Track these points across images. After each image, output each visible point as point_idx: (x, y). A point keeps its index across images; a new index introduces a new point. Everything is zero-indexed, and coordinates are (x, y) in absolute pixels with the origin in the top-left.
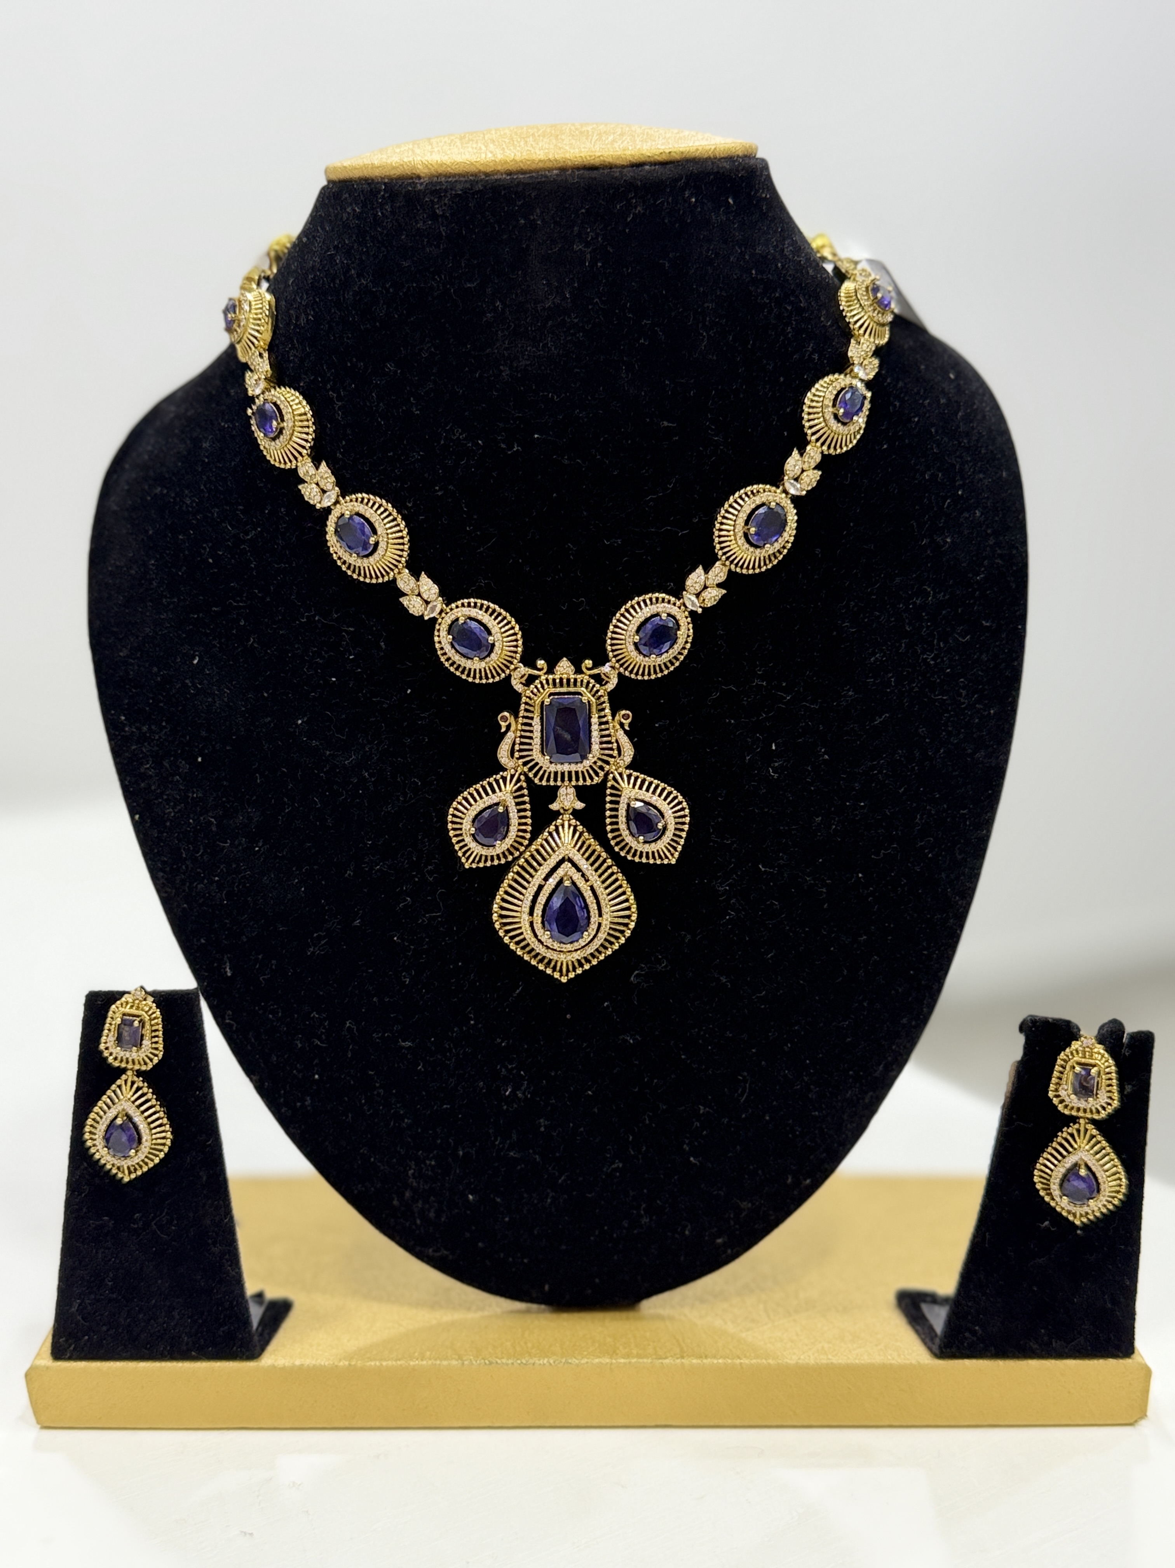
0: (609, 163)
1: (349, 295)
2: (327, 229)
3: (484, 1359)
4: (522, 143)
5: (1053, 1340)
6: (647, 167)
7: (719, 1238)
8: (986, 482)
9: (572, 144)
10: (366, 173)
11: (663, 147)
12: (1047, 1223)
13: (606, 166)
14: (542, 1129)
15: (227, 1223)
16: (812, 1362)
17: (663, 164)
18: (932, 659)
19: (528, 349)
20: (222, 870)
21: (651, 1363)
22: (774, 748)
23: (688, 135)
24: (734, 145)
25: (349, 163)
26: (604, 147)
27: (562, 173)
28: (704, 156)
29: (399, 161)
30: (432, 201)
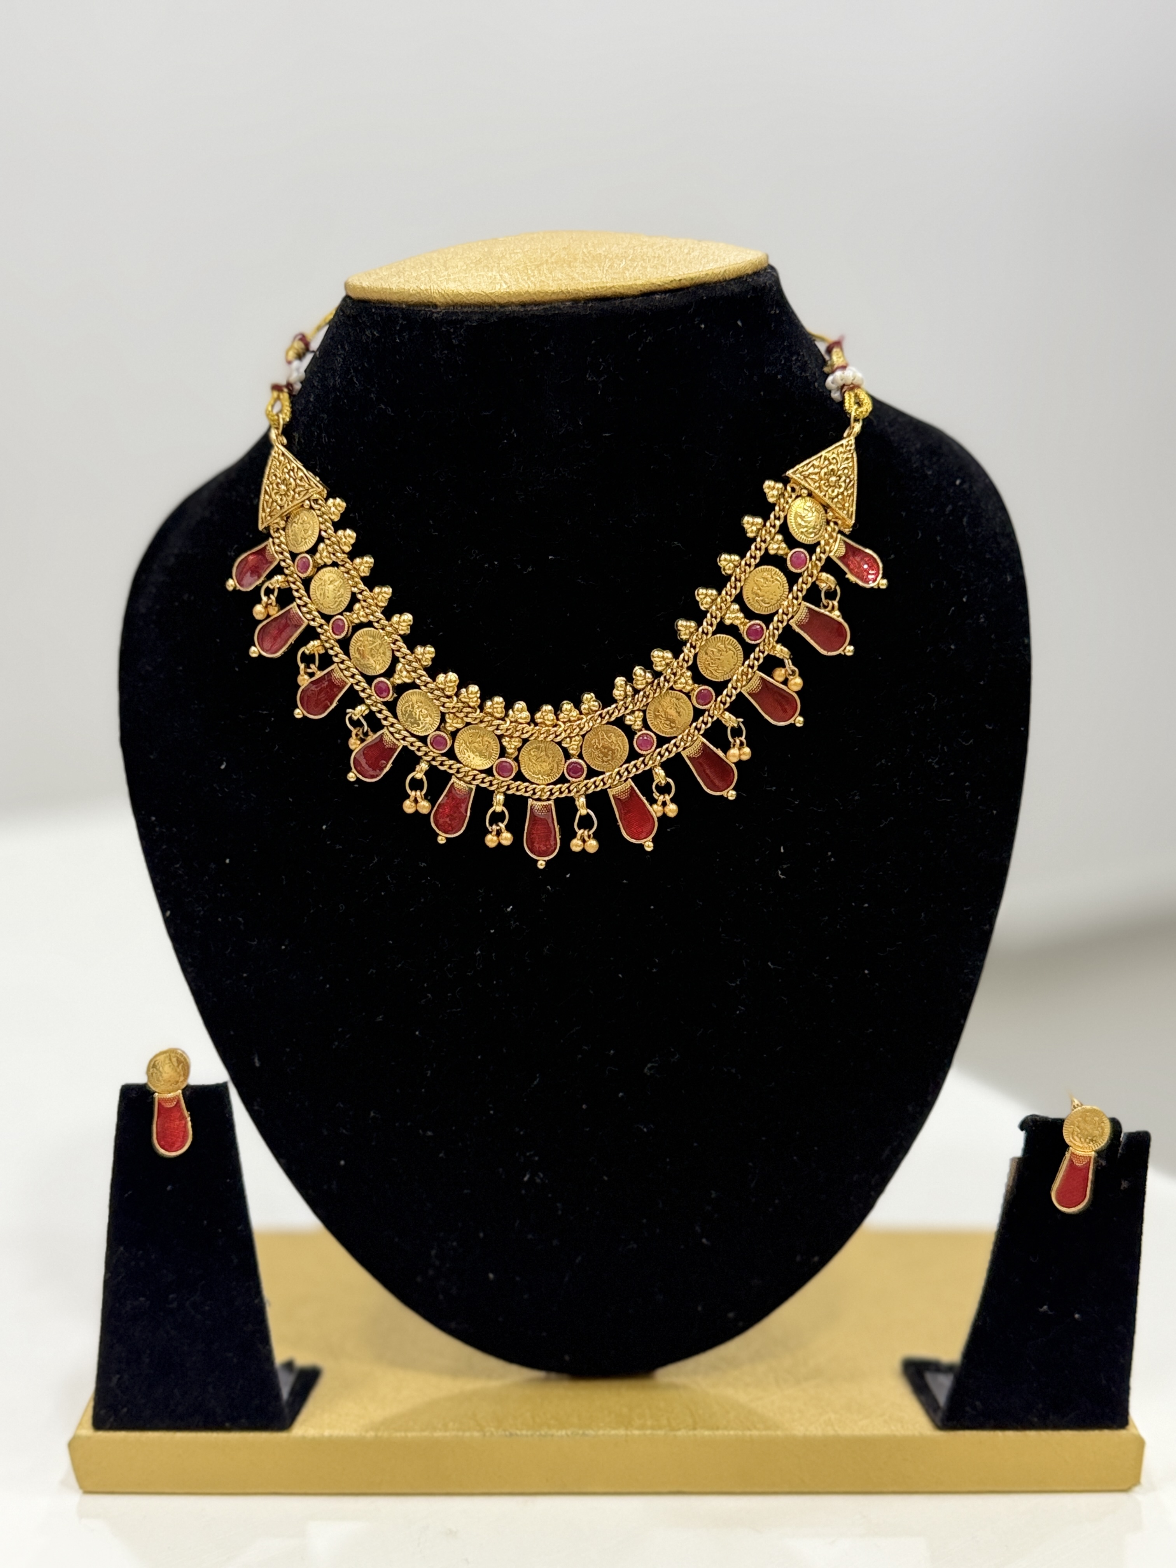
0: (620, 293)
1: (368, 419)
3: (505, 1430)
4: (536, 272)
5: (1051, 1413)
6: (658, 296)
7: (731, 1312)
8: (990, 586)
9: (584, 273)
10: (384, 297)
11: (673, 275)
12: (1045, 1307)
13: (618, 298)
14: (560, 1212)
15: (257, 1304)
16: (819, 1433)
17: (673, 291)
18: (937, 763)
20: (250, 967)
21: (665, 1434)
22: (782, 851)
23: (699, 256)
24: (743, 264)
25: (367, 283)
26: (616, 276)
27: (575, 305)
28: (714, 281)
29: (416, 288)
30: (448, 331)
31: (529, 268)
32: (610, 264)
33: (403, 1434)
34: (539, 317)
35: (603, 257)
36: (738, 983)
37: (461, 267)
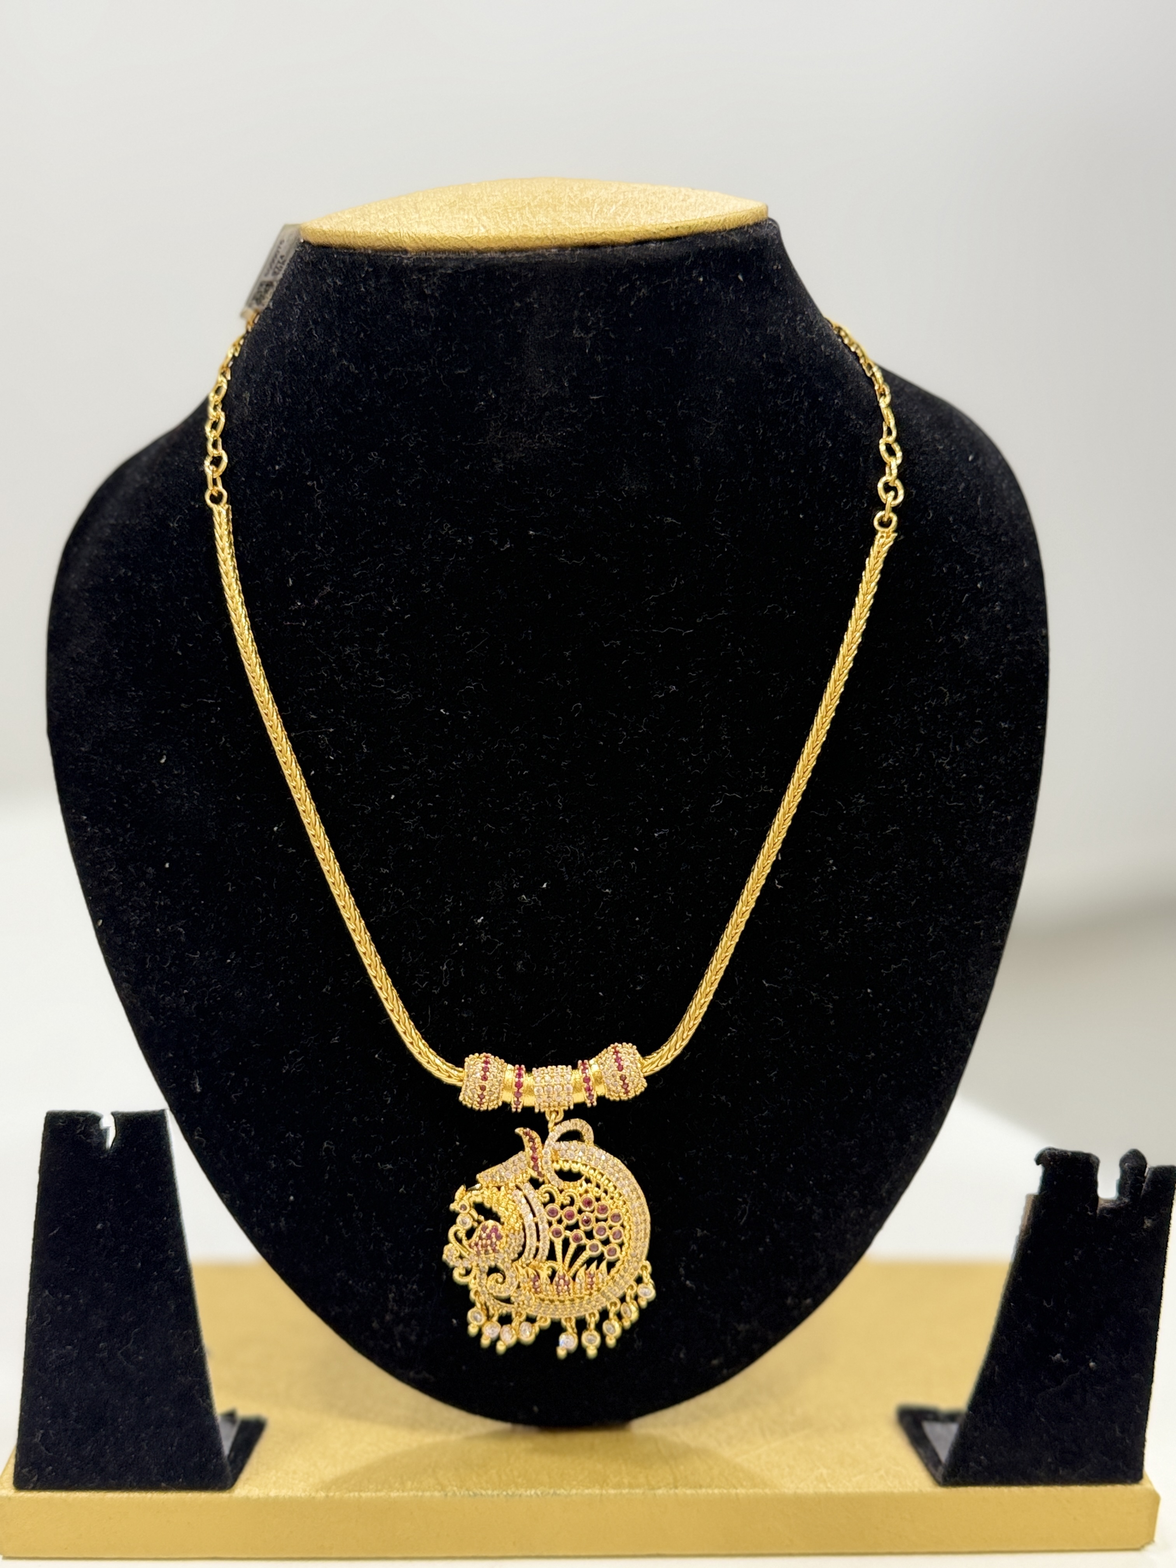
0: (612, 240)
1: (329, 377)
2: (306, 299)
3: (467, 1490)
4: (518, 216)
5: (1060, 1468)
6: (653, 245)
7: (715, 1358)
8: (1006, 572)
9: (571, 218)
10: (347, 242)
11: (669, 222)
12: (1058, 1355)
13: (609, 246)
15: (197, 1354)
16: (811, 1491)
17: (670, 240)
18: (948, 764)
19: (523, 440)
20: (191, 982)
21: (643, 1493)
23: (695, 203)
24: (744, 213)
25: (329, 227)
26: (606, 222)
27: (561, 252)
28: (713, 230)
29: (383, 231)
30: (420, 279)
31: (509, 211)
32: (598, 208)
33: (356, 1494)
34: (521, 265)
35: (591, 201)
36: (730, 1002)
37: (434, 209)
